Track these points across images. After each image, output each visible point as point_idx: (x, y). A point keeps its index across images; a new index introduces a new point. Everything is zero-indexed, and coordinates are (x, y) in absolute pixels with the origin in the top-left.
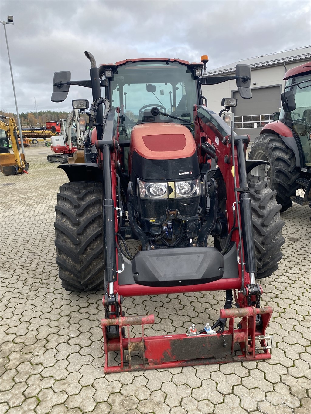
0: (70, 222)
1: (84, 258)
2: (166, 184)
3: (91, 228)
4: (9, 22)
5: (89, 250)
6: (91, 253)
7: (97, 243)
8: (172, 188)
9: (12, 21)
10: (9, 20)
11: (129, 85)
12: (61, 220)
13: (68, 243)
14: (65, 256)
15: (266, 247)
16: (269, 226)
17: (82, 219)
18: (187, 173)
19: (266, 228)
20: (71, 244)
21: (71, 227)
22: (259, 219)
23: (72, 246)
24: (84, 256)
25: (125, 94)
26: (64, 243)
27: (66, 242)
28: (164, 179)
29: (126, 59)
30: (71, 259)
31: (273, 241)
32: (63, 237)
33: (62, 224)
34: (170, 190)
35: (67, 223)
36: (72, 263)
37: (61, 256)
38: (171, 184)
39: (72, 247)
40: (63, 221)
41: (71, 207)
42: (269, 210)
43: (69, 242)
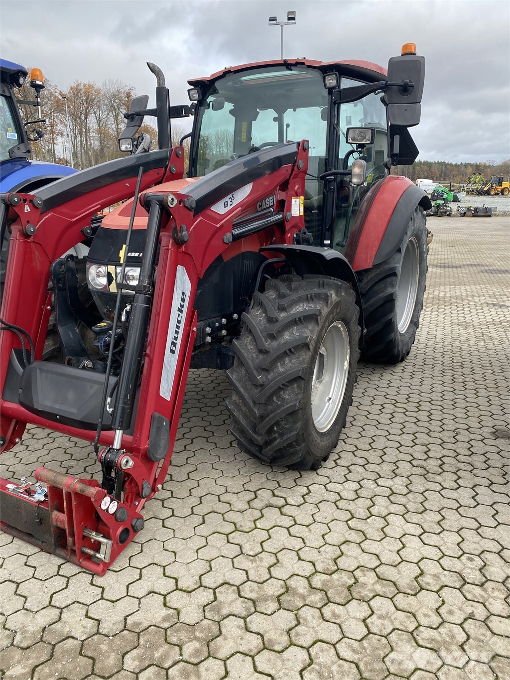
4: (290, 21)
8: (112, 276)
9: (293, 19)
10: (289, 19)
11: (295, 110)
15: (265, 408)
16: (273, 371)
18: (137, 255)
19: (267, 374)
22: (259, 355)
25: (288, 126)
31: (276, 399)
34: (110, 278)
38: (111, 269)
42: (282, 342)
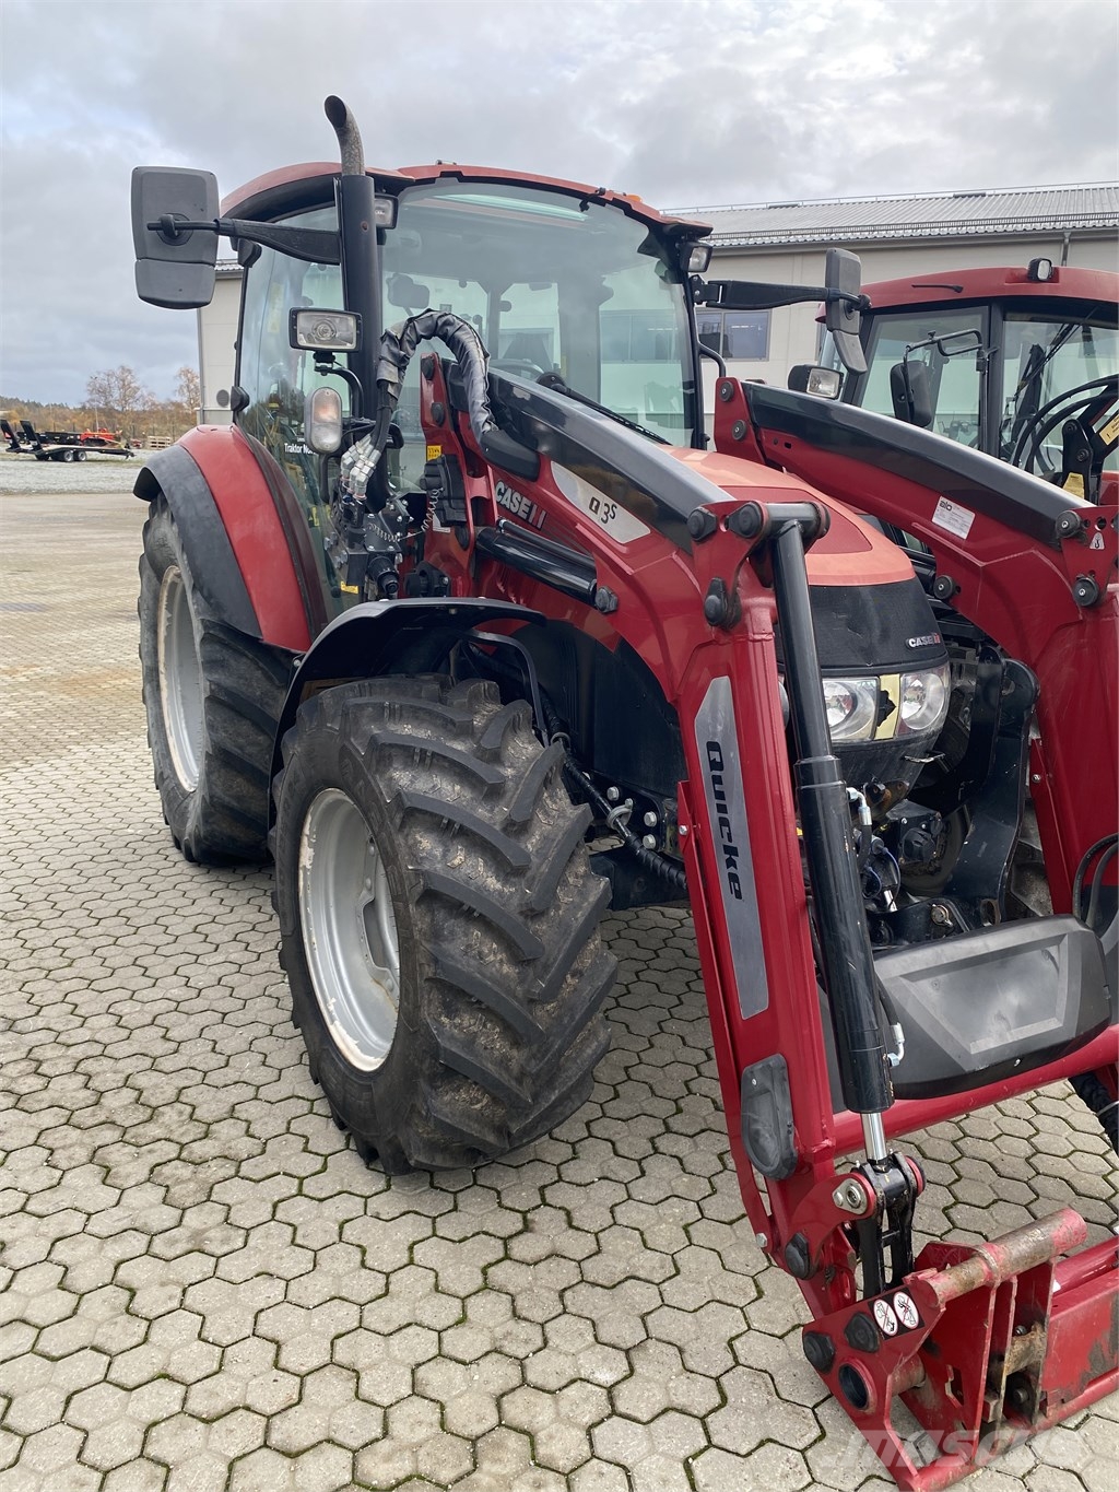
0: (485, 862)
1: (550, 1015)
2: (873, 683)
3: (571, 880)
5: (569, 980)
6: (575, 989)
7: (592, 946)
8: (890, 698)
12: (444, 855)
13: (492, 958)
14: (472, 1022)
17: (529, 846)
18: (929, 640)
20: (501, 961)
21: (493, 883)
23: (506, 969)
24: (549, 1007)
26: (473, 962)
27: (480, 953)
28: (863, 664)
29: (440, 163)
30: (498, 1030)
32: (466, 935)
33: (456, 874)
34: (885, 706)
35: (475, 867)
36: (500, 1046)
37: (457, 1021)
38: (890, 683)
39: (507, 976)
40: (456, 862)
41: (468, 794)
43: (495, 954)
